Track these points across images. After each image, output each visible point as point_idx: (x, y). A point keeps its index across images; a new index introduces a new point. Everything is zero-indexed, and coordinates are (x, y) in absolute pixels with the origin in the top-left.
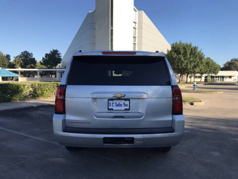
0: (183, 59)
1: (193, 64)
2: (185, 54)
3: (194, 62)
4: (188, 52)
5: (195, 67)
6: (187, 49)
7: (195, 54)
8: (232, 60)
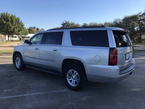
0: (11, 25)
1: (18, 29)
2: (12, 22)
3: (19, 28)
4: (14, 21)
5: (19, 31)
6: (13, 18)
7: (18, 22)
8: (30, 28)
